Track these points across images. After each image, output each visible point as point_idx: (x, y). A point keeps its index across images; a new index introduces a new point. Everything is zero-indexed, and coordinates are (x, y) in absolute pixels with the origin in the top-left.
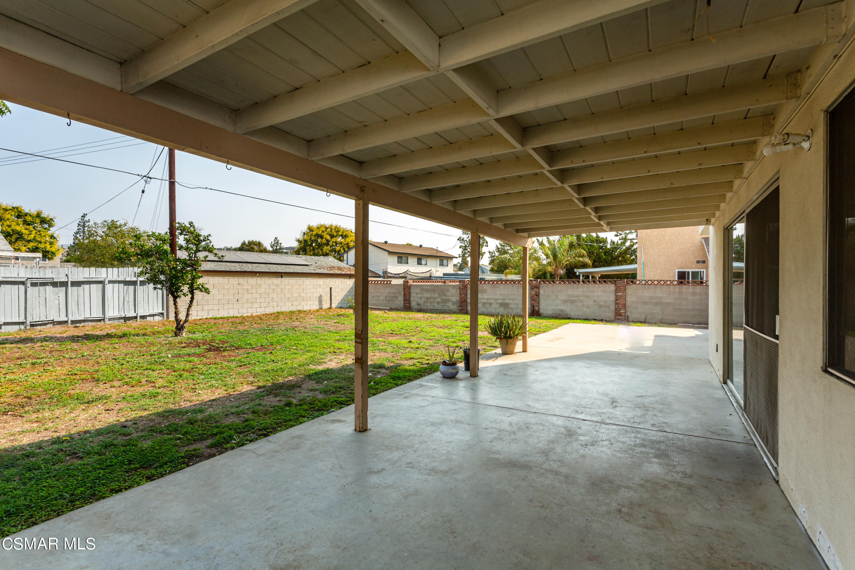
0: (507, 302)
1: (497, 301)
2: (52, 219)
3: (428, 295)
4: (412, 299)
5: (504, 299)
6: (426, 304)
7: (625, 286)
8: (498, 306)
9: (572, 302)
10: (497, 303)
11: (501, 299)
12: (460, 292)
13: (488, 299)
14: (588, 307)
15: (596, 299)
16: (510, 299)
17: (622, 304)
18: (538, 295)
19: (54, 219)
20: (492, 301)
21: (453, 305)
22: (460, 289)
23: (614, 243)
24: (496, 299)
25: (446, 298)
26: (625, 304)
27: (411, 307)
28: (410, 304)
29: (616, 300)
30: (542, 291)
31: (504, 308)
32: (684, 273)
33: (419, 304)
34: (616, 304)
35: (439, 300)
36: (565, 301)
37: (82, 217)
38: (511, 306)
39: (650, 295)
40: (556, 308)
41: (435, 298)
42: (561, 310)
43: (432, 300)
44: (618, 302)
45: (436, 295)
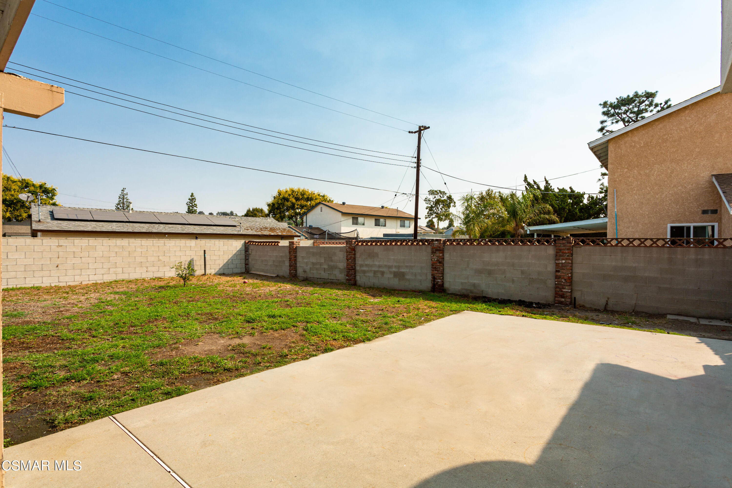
0: (402, 270)
1: (391, 270)
2: (54, 189)
3: (313, 260)
4: (298, 265)
5: (399, 267)
6: (312, 272)
7: (571, 249)
8: (392, 276)
9: (490, 273)
10: (391, 272)
11: (395, 266)
12: (347, 257)
13: (380, 266)
14: (513, 281)
15: (526, 269)
16: (407, 266)
17: (566, 277)
18: (441, 261)
19: (56, 189)
20: (385, 270)
21: (341, 273)
22: (347, 252)
23: (592, 198)
24: (390, 267)
25: (332, 264)
26: (571, 278)
27: (298, 275)
28: (296, 271)
29: (557, 271)
30: (447, 256)
31: (399, 280)
32: (681, 229)
33: (305, 272)
34: (557, 277)
35: (326, 267)
36: (479, 272)
37: (122, 190)
38: (407, 277)
39: (614, 264)
40: (466, 281)
41: (321, 264)
42: (474, 285)
43: (318, 266)
44: (559, 274)
45: (323, 261)
